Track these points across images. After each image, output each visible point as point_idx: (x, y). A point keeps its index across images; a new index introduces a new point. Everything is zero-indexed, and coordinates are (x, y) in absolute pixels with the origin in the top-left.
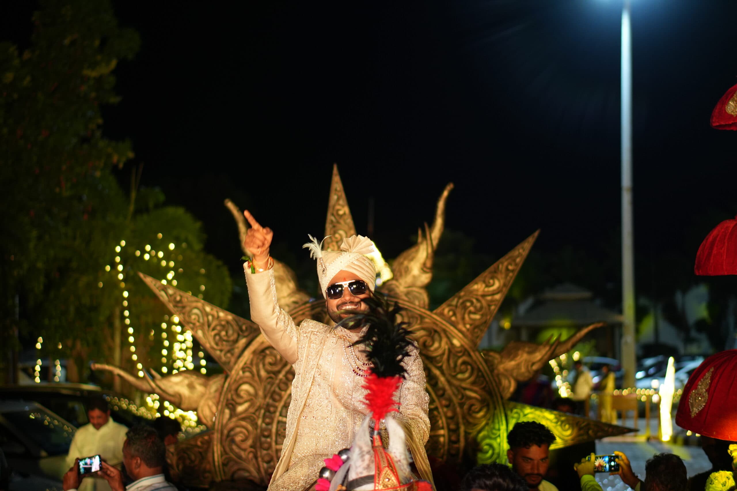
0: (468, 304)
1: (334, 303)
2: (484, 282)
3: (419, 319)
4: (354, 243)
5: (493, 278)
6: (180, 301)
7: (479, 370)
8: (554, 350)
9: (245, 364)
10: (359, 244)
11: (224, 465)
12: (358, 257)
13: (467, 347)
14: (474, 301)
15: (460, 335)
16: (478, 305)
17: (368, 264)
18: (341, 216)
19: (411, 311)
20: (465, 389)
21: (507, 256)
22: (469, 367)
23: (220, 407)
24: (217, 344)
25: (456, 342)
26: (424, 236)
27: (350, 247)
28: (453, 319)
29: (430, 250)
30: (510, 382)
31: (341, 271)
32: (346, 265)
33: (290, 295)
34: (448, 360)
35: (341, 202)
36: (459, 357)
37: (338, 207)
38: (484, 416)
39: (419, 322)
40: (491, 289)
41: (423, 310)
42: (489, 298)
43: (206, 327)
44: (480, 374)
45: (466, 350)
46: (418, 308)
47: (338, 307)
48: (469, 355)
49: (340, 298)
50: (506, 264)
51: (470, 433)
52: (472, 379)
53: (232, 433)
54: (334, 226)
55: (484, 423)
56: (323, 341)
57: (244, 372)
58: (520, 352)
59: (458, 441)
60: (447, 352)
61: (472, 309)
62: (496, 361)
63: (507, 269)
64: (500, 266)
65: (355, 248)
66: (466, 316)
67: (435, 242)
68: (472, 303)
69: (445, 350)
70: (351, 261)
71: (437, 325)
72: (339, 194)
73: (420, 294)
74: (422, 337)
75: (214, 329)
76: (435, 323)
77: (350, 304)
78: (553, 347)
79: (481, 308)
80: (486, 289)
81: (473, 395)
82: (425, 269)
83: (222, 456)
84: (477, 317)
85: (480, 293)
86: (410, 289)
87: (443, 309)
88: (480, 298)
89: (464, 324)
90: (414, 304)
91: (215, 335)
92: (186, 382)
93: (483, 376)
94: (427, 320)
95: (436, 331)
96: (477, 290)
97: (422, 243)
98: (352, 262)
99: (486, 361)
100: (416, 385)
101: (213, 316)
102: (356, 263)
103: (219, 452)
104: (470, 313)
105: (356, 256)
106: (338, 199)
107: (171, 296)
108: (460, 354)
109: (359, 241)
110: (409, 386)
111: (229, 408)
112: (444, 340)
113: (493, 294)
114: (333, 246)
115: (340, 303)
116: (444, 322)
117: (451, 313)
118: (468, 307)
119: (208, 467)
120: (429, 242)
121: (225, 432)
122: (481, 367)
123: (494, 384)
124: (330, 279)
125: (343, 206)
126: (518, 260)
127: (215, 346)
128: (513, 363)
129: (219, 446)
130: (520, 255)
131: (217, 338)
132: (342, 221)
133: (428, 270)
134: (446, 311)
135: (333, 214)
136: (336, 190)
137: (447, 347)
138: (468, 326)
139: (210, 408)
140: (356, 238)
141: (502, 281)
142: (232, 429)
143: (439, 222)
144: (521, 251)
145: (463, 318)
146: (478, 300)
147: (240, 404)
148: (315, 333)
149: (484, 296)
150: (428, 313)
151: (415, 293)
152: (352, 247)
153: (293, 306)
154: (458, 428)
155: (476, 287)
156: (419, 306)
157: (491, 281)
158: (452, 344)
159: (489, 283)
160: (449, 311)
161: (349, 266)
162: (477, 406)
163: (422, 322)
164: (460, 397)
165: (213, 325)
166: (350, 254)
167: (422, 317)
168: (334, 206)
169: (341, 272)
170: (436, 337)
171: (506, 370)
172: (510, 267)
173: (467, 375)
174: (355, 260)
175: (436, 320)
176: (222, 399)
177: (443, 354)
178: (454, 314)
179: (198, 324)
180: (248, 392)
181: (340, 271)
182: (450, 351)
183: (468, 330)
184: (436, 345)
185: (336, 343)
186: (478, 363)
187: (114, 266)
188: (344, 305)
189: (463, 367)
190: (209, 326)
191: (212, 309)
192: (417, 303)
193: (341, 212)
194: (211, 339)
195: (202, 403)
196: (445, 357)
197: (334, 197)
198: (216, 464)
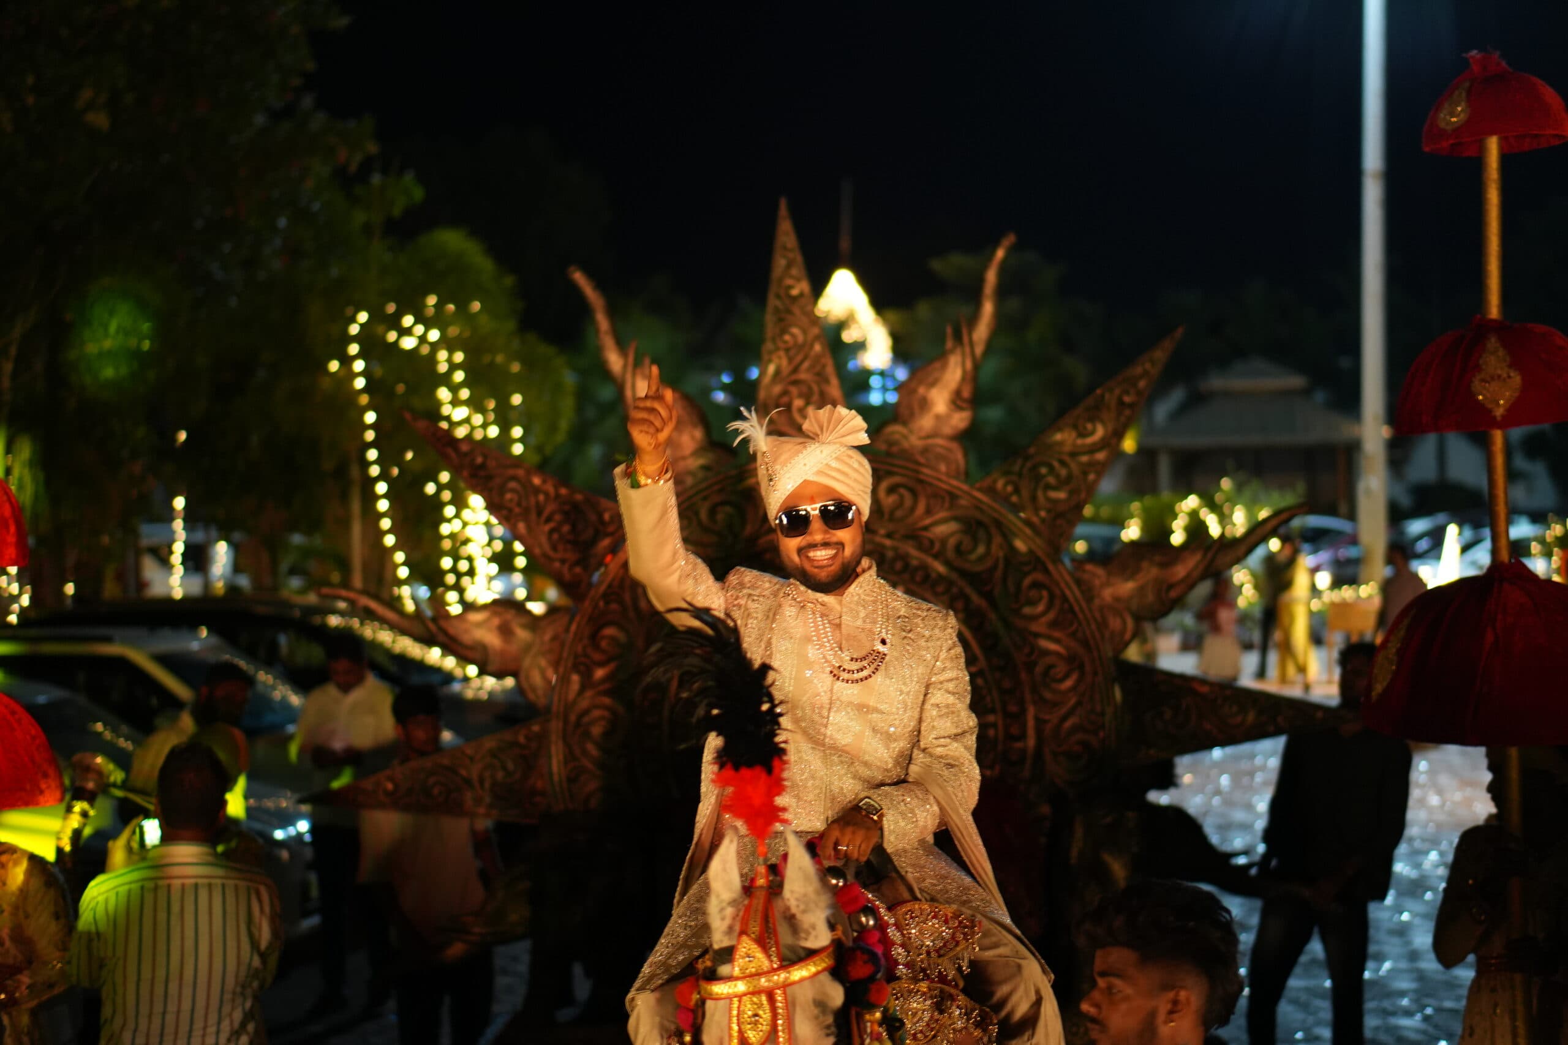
0: (1044, 470)
1: (791, 545)
2: (1075, 427)
3: (947, 499)
4: (829, 422)
5: (1092, 419)
6: (483, 466)
7: (1065, 599)
8: (1212, 560)
9: (610, 586)
10: (840, 427)
11: (572, 780)
12: (839, 453)
13: (1040, 553)
14: (1056, 464)
15: (1028, 531)
16: (1063, 472)
17: (856, 465)
18: (794, 299)
19: (930, 485)
20: (1037, 635)
21: (1120, 377)
22: (1045, 593)
23: (561, 670)
24: (554, 548)
25: (1020, 545)
26: (958, 337)
27: (822, 430)
28: (1014, 499)
29: (969, 365)
30: (1124, 623)
31: (805, 481)
32: (815, 469)
33: (696, 453)
34: (1005, 579)
35: (794, 271)
36: (1026, 574)
37: (789, 282)
38: (1073, 689)
39: (947, 505)
40: (1089, 440)
41: (955, 483)
42: (1084, 459)
43: (533, 516)
44: (1066, 606)
45: (1038, 560)
46: (944, 478)
47: (800, 551)
48: (1046, 571)
49: (802, 535)
50: (1117, 391)
51: (1045, 722)
52: (1051, 616)
53: (586, 719)
54: (781, 320)
55: (1073, 701)
56: (771, 615)
57: (607, 603)
58: (1145, 564)
59: (1023, 736)
60: (1001, 566)
61: (1051, 480)
62: (1097, 582)
63: (1121, 403)
64: (1107, 396)
65: (832, 432)
66: (1040, 494)
67: (980, 349)
68: (1051, 468)
69: (997, 560)
70: (825, 462)
71: (981, 510)
72: (791, 255)
73: (949, 450)
74: (952, 534)
75: (548, 520)
76: (977, 508)
77: (822, 548)
78: (1210, 555)
79: (1070, 478)
80: (1080, 441)
81: (1052, 646)
82: (959, 403)
83: (566, 762)
84: (1061, 495)
85: (1067, 448)
86: (930, 441)
87: (995, 482)
88: (1068, 459)
89: (1036, 510)
90: (936, 470)
91: (552, 531)
92: (496, 621)
93: (1071, 610)
94: (963, 502)
95: (980, 524)
96: (1061, 444)
97: (952, 351)
98: (827, 464)
99: (1079, 582)
100: (951, 699)
101: (547, 494)
102: (834, 464)
103: (561, 757)
104: (1048, 487)
105: (832, 452)
106: (789, 266)
107: (466, 454)
108: (1026, 569)
109: (840, 420)
110: (937, 702)
111: (578, 672)
112: (997, 540)
113: (1093, 449)
114: (780, 358)
115: (804, 543)
116: (996, 506)
117: (1010, 488)
118: (1044, 476)
119: (539, 784)
120: (967, 349)
121: (573, 718)
122: (1068, 593)
123: (1093, 626)
124: (784, 497)
125: (798, 280)
126: (1142, 384)
127: (551, 553)
128: (1131, 585)
129: (560, 744)
130: (1145, 374)
131: (555, 536)
132: (796, 310)
133: (964, 405)
134: (1000, 484)
135: (778, 296)
136: (785, 248)
137: (1001, 554)
138: (1043, 514)
139: (543, 673)
140: (834, 411)
141: (1110, 428)
142: (586, 712)
143: (988, 308)
144: (1148, 366)
145: (1034, 499)
146: (1063, 463)
147: (600, 664)
148: (756, 598)
149: (1074, 454)
150: (965, 487)
151: (939, 450)
152: (825, 429)
153: (701, 475)
154: (1023, 711)
155: (1058, 437)
156: (948, 474)
157: (1089, 426)
158: (1013, 549)
159: (1085, 428)
160: (1005, 485)
161: (820, 473)
162: (1061, 669)
163: (952, 506)
164: (1026, 650)
165: (546, 513)
166: (823, 447)
167: (953, 497)
168: (780, 280)
169: (806, 483)
170: (981, 534)
171: (1117, 599)
172: (1127, 399)
173: (1040, 608)
174: (833, 459)
175: (980, 501)
176: (565, 655)
177: (995, 567)
178: (1017, 490)
179: (517, 510)
180: (613, 639)
181: (802, 483)
182: (1007, 561)
183: (1043, 521)
184: (981, 550)
185: (797, 618)
186: (1063, 585)
187: (346, 361)
188: (812, 549)
189: (1033, 593)
190: (539, 513)
191: (544, 482)
192: (943, 467)
193: (795, 292)
194: (543, 539)
195: (527, 662)
196: (999, 574)
197: (780, 263)
198: (556, 778)
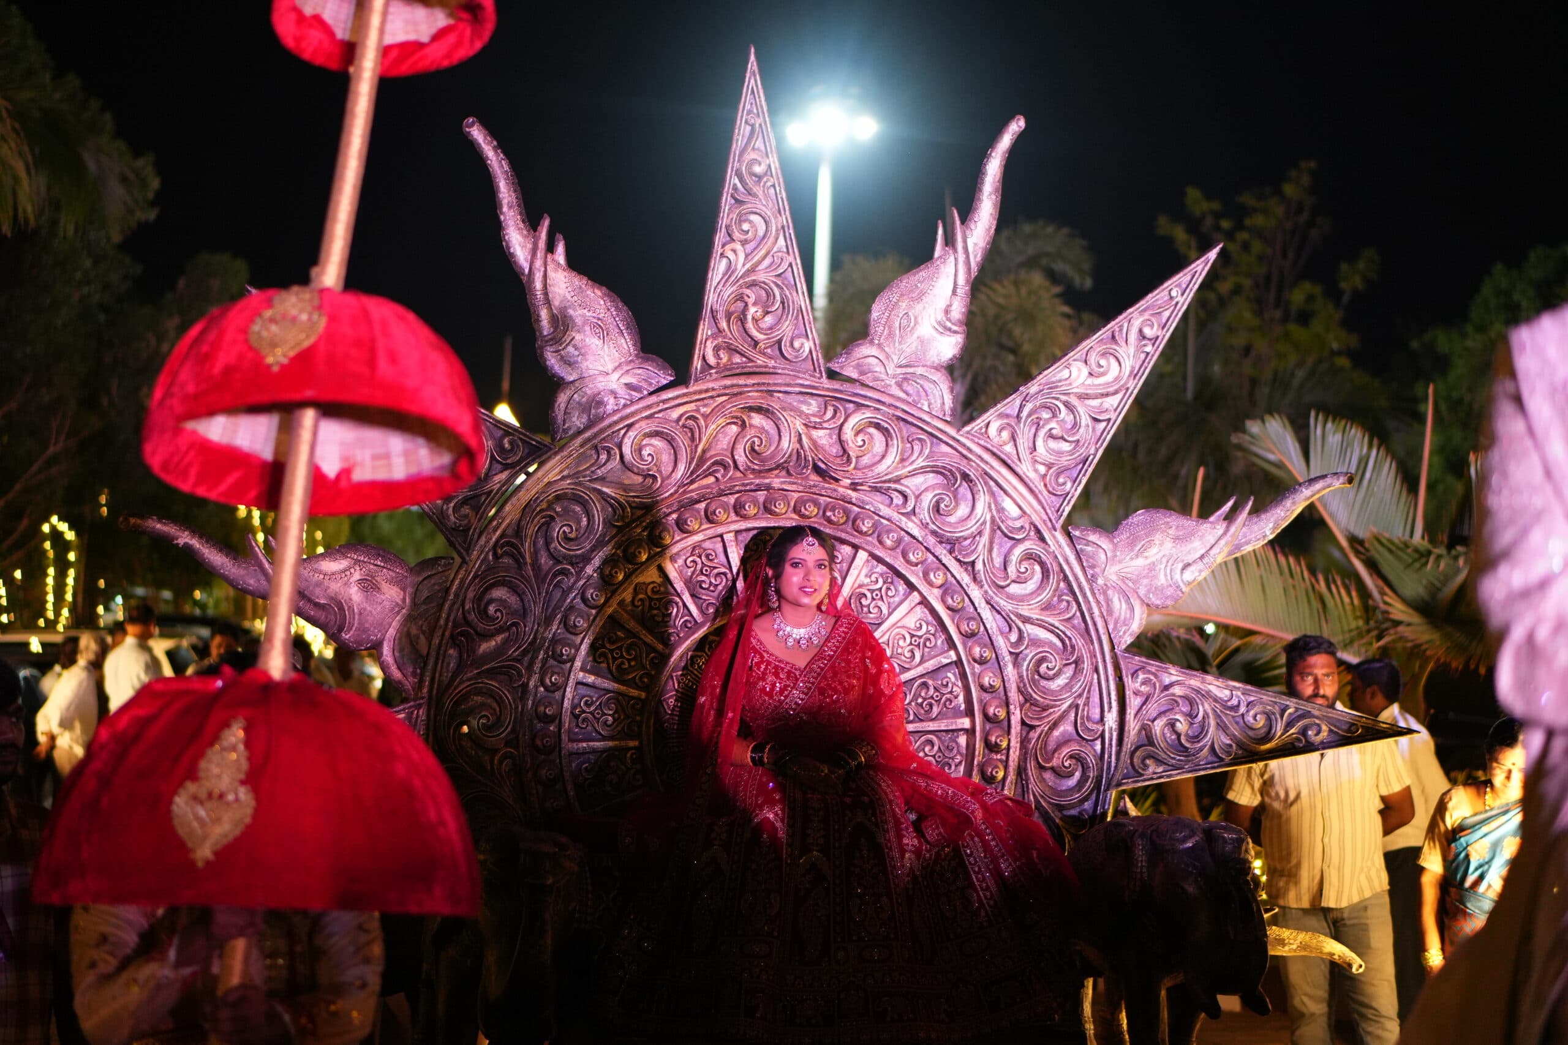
0: (1046, 414)
2: (1087, 362)
3: (929, 445)
5: (1105, 354)
7: (1062, 576)
9: (505, 534)
13: (1035, 517)
14: (1060, 407)
15: (1022, 490)
16: (1069, 417)
18: (758, 178)
19: (909, 424)
20: (1026, 620)
21: (1142, 304)
25: (1010, 506)
26: (950, 241)
28: (1009, 448)
29: (962, 278)
30: (1132, 610)
34: (990, 547)
35: (759, 143)
36: (1017, 542)
37: (752, 156)
38: (1068, 686)
39: (926, 452)
40: (1101, 381)
41: (940, 424)
42: (1096, 403)
44: (1064, 584)
45: (1032, 526)
46: (927, 417)
48: (1041, 538)
50: (1137, 323)
51: (1032, 728)
52: (1045, 596)
54: (739, 203)
55: (1066, 704)
57: (500, 556)
58: (1158, 537)
59: (1003, 746)
60: (987, 529)
61: (1054, 427)
62: (1102, 557)
63: (1142, 335)
64: (1126, 327)
66: (1040, 444)
67: (976, 258)
68: (1055, 412)
69: (983, 523)
71: (969, 462)
72: (756, 121)
73: (935, 382)
74: (930, 489)
76: (965, 458)
79: (1077, 426)
80: (1089, 381)
81: (1045, 634)
82: (948, 324)
84: (1064, 444)
85: (1075, 389)
86: (910, 370)
87: (988, 425)
88: (1074, 401)
89: (1034, 464)
90: (919, 408)
92: (357, 574)
94: (946, 449)
95: (966, 477)
96: (1069, 382)
97: (943, 257)
99: (1078, 555)
104: (1049, 434)
108: (1019, 535)
111: (457, 644)
112: (983, 499)
113: (1105, 393)
114: (735, 252)
116: (986, 456)
117: (1005, 435)
118: (1046, 423)
120: (961, 257)
121: (448, 704)
122: (1066, 568)
123: (1096, 611)
125: (764, 154)
128: (1140, 562)
130: (1172, 303)
132: (758, 192)
133: (955, 328)
134: (994, 429)
135: (738, 173)
136: (749, 111)
137: (988, 517)
138: (1042, 469)
141: (1127, 364)
142: (465, 697)
143: (987, 209)
144: (1175, 292)
145: (1032, 450)
146: (1069, 406)
147: (486, 636)
149: (1083, 397)
150: (952, 431)
151: (921, 381)
153: (627, 396)
154: (1006, 713)
155: (1067, 373)
156: (931, 414)
157: (1102, 363)
158: (1001, 511)
159: (1097, 366)
160: (1001, 430)
162: (1053, 663)
163: (934, 455)
164: (1014, 637)
167: (936, 443)
168: (742, 153)
170: (965, 490)
171: (1124, 579)
172: (1147, 331)
173: (1031, 586)
175: (969, 449)
176: (441, 621)
177: (979, 532)
178: (1013, 438)
180: (505, 606)
182: (995, 526)
183: (1042, 478)
184: (963, 510)
186: (1061, 559)
189: (1024, 568)
192: (925, 404)
193: (759, 169)
196: (984, 540)
197: (742, 131)
